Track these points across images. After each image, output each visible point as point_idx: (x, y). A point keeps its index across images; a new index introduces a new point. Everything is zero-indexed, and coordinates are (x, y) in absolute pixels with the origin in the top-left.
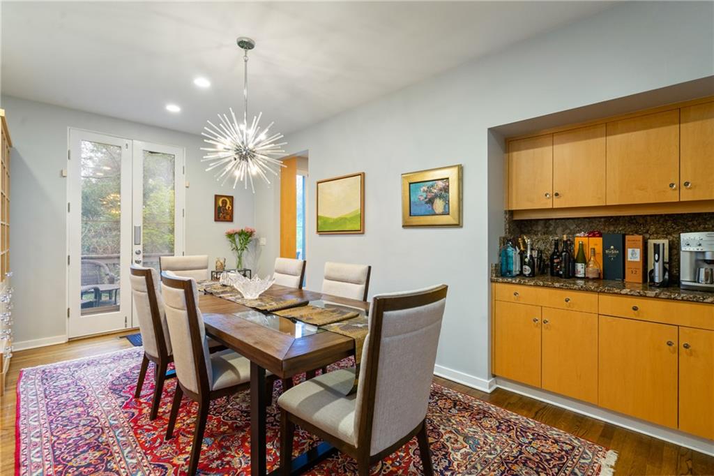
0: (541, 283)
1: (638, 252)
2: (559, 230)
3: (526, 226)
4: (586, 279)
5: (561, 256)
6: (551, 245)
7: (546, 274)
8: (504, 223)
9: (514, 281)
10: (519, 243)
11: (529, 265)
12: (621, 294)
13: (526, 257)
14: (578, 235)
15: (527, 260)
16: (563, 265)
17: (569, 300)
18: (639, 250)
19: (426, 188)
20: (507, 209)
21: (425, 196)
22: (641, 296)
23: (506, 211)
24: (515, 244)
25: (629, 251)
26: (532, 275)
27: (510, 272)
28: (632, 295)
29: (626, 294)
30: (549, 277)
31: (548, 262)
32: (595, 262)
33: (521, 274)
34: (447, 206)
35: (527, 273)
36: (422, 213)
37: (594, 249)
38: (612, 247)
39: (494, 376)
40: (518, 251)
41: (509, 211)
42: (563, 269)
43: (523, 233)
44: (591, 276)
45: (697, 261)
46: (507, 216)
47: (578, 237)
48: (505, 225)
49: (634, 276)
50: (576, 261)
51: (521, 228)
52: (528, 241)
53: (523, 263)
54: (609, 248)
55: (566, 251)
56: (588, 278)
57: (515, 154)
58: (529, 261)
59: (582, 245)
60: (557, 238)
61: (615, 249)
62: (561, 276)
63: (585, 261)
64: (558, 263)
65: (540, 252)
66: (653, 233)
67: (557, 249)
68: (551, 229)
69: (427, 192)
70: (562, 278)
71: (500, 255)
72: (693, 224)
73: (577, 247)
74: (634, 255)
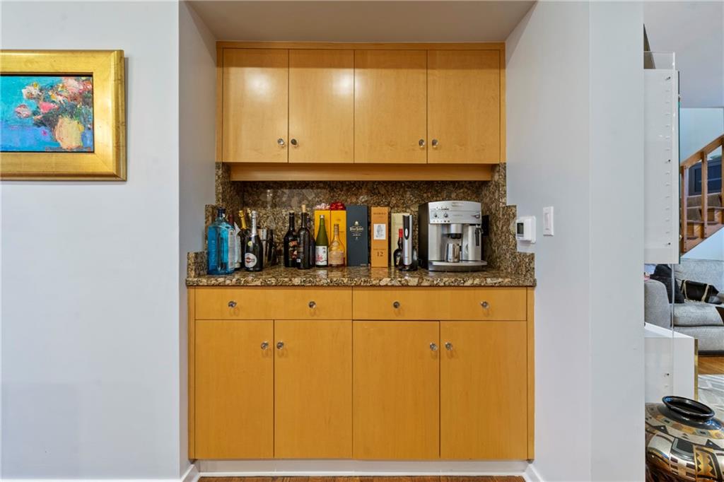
0: (273, 281)
1: (384, 227)
2: (295, 201)
3: (250, 195)
4: (328, 267)
5: (299, 236)
6: (284, 223)
7: (277, 264)
8: (215, 184)
9: (228, 282)
10: (240, 218)
11: (254, 253)
12: (380, 286)
13: (250, 239)
14: (318, 207)
15: (251, 244)
16: (302, 249)
17: (314, 303)
18: (385, 225)
19: (35, 91)
20: (220, 161)
21: (34, 108)
22: (403, 286)
23: (217, 163)
24: (233, 220)
25: (375, 227)
26: (260, 267)
27: (224, 266)
28: (393, 286)
29: (386, 286)
30: (282, 268)
31: (281, 247)
32: (340, 243)
33: (242, 267)
34: (88, 135)
35: (251, 265)
36: (26, 146)
37: (338, 225)
38: (357, 223)
39: (193, 461)
40: (238, 230)
41: (223, 163)
42: (302, 255)
43: (245, 204)
44: (334, 262)
45: (443, 235)
46: (220, 172)
47: (318, 210)
48: (217, 187)
49: (379, 259)
50: (316, 244)
51: (243, 197)
52: (253, 214)
53: (244, 249)
54: (353, 225)
55: (306, 229)
56: (331, 265)
57: (234, 71)
58: (254, 245)
59: (323, 221)
60: (292, 212)
61: (360, 224)
62: (298, 266)
63: (327, 243)
64: (294, 246)
65: (270, 232)
66: (394, 207)
67: (293, 227)
68: (284, 199)
69: (38, 98)
70: (299, 268)
71: (206, 238)
72: (428, 196)
73: (317, 223)
74: (379, 232)
